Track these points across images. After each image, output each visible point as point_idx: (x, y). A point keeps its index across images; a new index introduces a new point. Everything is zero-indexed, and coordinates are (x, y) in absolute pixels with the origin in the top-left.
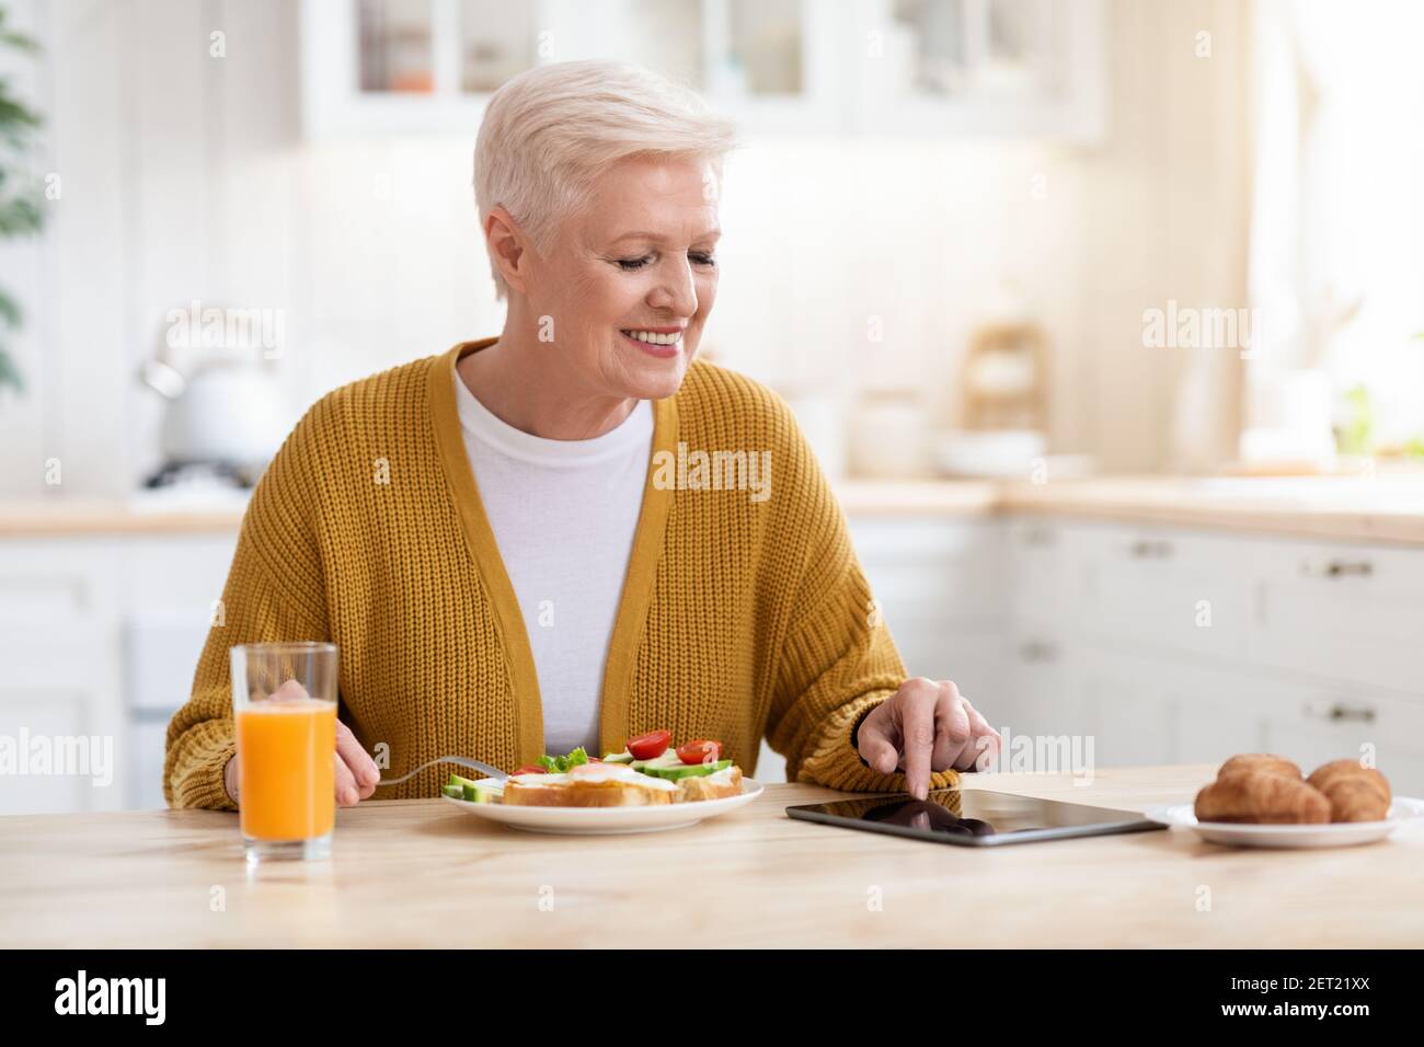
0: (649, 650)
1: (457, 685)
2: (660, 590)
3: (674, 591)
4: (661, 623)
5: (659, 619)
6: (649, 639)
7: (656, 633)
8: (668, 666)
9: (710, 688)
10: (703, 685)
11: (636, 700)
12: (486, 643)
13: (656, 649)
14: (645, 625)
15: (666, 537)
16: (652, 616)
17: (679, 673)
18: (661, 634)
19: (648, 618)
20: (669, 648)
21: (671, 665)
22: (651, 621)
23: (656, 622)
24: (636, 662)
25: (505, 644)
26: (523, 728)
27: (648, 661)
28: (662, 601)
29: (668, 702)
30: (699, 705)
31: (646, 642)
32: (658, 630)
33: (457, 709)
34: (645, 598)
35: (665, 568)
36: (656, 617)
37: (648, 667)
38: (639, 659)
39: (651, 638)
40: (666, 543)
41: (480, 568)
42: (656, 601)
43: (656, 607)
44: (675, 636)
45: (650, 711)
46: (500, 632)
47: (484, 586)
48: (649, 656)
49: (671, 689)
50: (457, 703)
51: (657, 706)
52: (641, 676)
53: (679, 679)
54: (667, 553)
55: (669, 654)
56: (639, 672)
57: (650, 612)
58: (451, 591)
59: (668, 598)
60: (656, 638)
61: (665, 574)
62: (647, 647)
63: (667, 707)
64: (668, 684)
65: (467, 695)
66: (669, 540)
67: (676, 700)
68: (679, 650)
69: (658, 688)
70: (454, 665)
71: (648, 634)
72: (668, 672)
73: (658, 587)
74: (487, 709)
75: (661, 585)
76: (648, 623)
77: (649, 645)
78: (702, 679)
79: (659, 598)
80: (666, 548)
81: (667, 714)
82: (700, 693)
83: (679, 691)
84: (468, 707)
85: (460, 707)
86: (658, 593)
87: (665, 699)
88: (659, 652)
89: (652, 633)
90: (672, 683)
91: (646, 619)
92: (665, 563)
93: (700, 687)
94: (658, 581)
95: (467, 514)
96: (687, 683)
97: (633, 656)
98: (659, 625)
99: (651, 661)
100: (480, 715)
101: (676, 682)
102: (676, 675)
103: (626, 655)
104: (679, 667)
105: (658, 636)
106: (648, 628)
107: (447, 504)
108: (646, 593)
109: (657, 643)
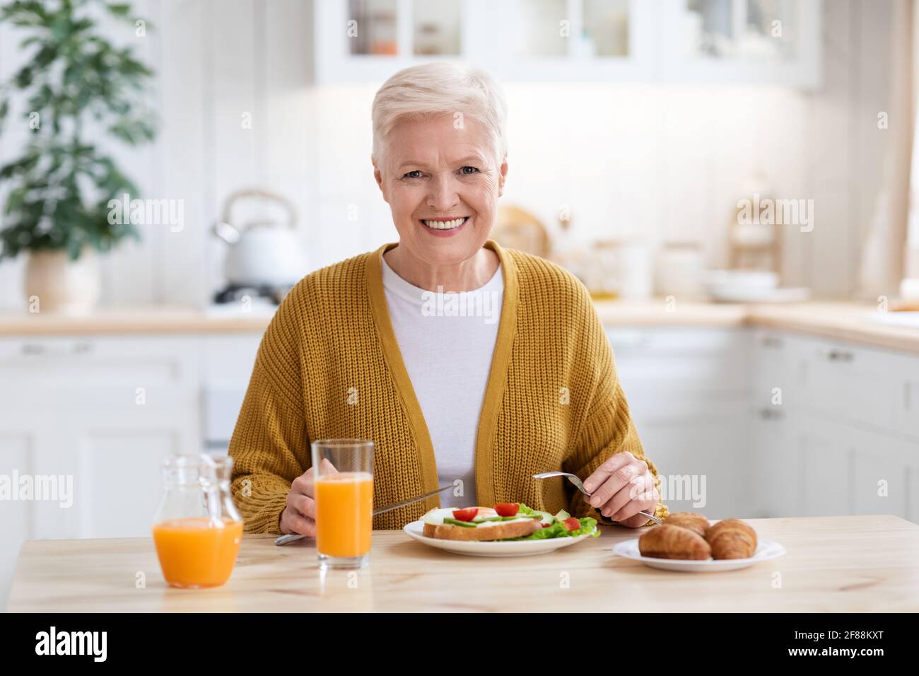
0: (505, 418)
1: (380, 441)
2: (510, 383)
3: (519, 384)
4: (511, 402)
5: (510, 400)
7: (508, 407)
8: (516, 427)
9: (541, 441)
10: (537, 439)
11: (497, 447)
12: (396, 416)
13: (509, 417)
14: (501, 403)
15: (513, 353)
16: (505, 398)
17: (523, 431)
18: (512, 408)
20: (516, 416)
21: (518, 426)
22: (505, 401)
23: (508, 401)
24: (497, 424)
25: (409, 417)
26: (424, 466)
27: (504, 424)
28: (511, 390)
29: (516, 448)
30: (535, 450)
31: (503, 413)
32: (510, 406)
33: (382, 455)
34: (501, 388)
35: (513, 371)
36: (507, 398)
37: (504, 428)
38: (499, 423)
39: (506, 410)
40: (513, 356)
41: (392, 373)
42: (506, 389)
43: (508, 393)
44: (520, 409)
45: (506, 454)
46: (405, 410)
47: (394, 383)
48: (504, 421)
49: (518, 440)
50: (381, 452)
51: (510, 451)
52: (500, 433)
53: (523, 434)
54: (514, 362)
55: (516, 420)
56: (498, 430)
57: (504, 396)
58: (375, 387)
59: (515, 388)
60: (508, 410)
61: (513, 374)
62: (503, 416)
63: (516, 452)
64: (516, 437)
65: (387, 447)
66: (515, 355)
67: (521, 447)
68: (522, 417)
69: (510, 440)
70: (378, 430)
71: (503, 409)
72: (516, 430)
73: (509, 382)
74: (401, 455)
75: (510, 380)
76: (503, 402)
77: (504, 415)
78: (537, 435)
79: (509, 388)
80: (513, 359)
81: (516, 456)
82: (535, 443)
83: (523, 441)
84: (388, 454)
85: (383, 454)
86: (509, 385)
87: (515, 446)
88: (511, 419)
89: (506, 408)
90: (518, 437)
91: (502, 400)
92: (512, 368)
93: (535, 440)
94: (509, 378)
95: (386, 342)
96: (528, 437)
97: (495, 420)
99: (506, 424)
100: (397, 459)
101: (521, 436)
102: (521, 433)
103: (491, 420)
104: (523, 427)
105: (510, 409)
106: (504, 405)
107: (374, 336)
108: (501, 385)
109: (509, 414)
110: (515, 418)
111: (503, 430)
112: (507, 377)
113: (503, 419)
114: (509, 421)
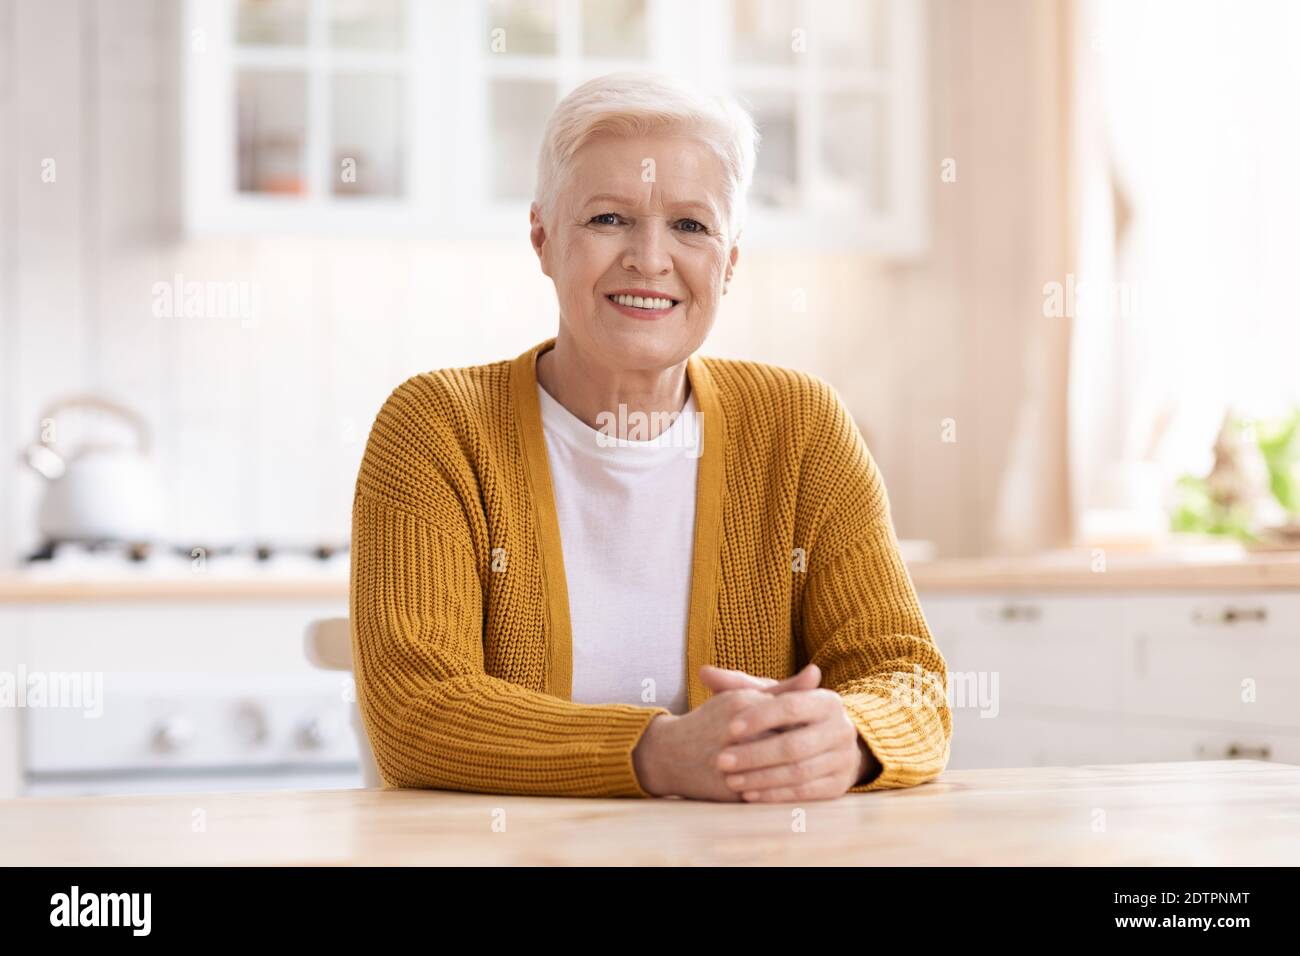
0: (725, 634)
2: (727, 575)
5: (729, 603)
6: (723, 624)
7: (728, 616)
13: (731, 632)
14: (717, 611)
15: (725, 524)
16: (722, 601)
19: (719, 603)
22: (722, 606)
23: (727, 606)
24: (714, 647)
27: (725, 644)
28: (730, 586)
31: (721, 626)
32: (730, 613)
34: (712, 586)
35: (728, 554)
36: (726, 601)
37: (726, 650)
38: (716, 644)
39: (724, 621)
42: (724, 586)
43: (725, 592)
44: (746, 616)
48: (725, 639)
52: (721, 659)
54: (728, 539)
56: (718, 656)
57: (719, 598)
60: (729, 621)
61: (729, 558)
62: (722, 631)
66: (728, 527)
73: (724, 573)
75: (726, 570)
76: (719, 608)
77: (724, 629)
79: (726, 583)
80: (726, 535)
86: (725, 578)
88: (734, 634)
89: (724, 617)
91: (717, 606)
92: (727, 548)
94: (723, 567)
98: (730, 608)
99: (728, 643)
105: (731, 618)
106: (720, 613)
108: (713, 581)
109: (730, 626)
110: (740, 632)
111: (724, 654)
112: (720, 568)
113: (722, 637)
114: (732, 638)
